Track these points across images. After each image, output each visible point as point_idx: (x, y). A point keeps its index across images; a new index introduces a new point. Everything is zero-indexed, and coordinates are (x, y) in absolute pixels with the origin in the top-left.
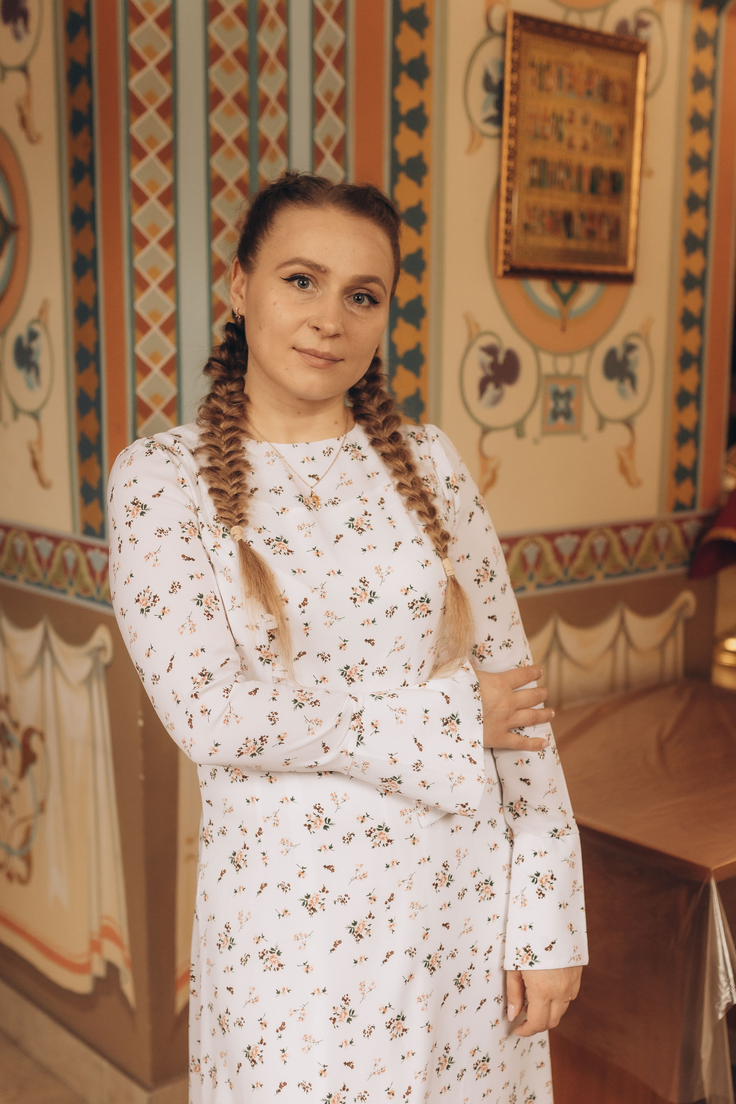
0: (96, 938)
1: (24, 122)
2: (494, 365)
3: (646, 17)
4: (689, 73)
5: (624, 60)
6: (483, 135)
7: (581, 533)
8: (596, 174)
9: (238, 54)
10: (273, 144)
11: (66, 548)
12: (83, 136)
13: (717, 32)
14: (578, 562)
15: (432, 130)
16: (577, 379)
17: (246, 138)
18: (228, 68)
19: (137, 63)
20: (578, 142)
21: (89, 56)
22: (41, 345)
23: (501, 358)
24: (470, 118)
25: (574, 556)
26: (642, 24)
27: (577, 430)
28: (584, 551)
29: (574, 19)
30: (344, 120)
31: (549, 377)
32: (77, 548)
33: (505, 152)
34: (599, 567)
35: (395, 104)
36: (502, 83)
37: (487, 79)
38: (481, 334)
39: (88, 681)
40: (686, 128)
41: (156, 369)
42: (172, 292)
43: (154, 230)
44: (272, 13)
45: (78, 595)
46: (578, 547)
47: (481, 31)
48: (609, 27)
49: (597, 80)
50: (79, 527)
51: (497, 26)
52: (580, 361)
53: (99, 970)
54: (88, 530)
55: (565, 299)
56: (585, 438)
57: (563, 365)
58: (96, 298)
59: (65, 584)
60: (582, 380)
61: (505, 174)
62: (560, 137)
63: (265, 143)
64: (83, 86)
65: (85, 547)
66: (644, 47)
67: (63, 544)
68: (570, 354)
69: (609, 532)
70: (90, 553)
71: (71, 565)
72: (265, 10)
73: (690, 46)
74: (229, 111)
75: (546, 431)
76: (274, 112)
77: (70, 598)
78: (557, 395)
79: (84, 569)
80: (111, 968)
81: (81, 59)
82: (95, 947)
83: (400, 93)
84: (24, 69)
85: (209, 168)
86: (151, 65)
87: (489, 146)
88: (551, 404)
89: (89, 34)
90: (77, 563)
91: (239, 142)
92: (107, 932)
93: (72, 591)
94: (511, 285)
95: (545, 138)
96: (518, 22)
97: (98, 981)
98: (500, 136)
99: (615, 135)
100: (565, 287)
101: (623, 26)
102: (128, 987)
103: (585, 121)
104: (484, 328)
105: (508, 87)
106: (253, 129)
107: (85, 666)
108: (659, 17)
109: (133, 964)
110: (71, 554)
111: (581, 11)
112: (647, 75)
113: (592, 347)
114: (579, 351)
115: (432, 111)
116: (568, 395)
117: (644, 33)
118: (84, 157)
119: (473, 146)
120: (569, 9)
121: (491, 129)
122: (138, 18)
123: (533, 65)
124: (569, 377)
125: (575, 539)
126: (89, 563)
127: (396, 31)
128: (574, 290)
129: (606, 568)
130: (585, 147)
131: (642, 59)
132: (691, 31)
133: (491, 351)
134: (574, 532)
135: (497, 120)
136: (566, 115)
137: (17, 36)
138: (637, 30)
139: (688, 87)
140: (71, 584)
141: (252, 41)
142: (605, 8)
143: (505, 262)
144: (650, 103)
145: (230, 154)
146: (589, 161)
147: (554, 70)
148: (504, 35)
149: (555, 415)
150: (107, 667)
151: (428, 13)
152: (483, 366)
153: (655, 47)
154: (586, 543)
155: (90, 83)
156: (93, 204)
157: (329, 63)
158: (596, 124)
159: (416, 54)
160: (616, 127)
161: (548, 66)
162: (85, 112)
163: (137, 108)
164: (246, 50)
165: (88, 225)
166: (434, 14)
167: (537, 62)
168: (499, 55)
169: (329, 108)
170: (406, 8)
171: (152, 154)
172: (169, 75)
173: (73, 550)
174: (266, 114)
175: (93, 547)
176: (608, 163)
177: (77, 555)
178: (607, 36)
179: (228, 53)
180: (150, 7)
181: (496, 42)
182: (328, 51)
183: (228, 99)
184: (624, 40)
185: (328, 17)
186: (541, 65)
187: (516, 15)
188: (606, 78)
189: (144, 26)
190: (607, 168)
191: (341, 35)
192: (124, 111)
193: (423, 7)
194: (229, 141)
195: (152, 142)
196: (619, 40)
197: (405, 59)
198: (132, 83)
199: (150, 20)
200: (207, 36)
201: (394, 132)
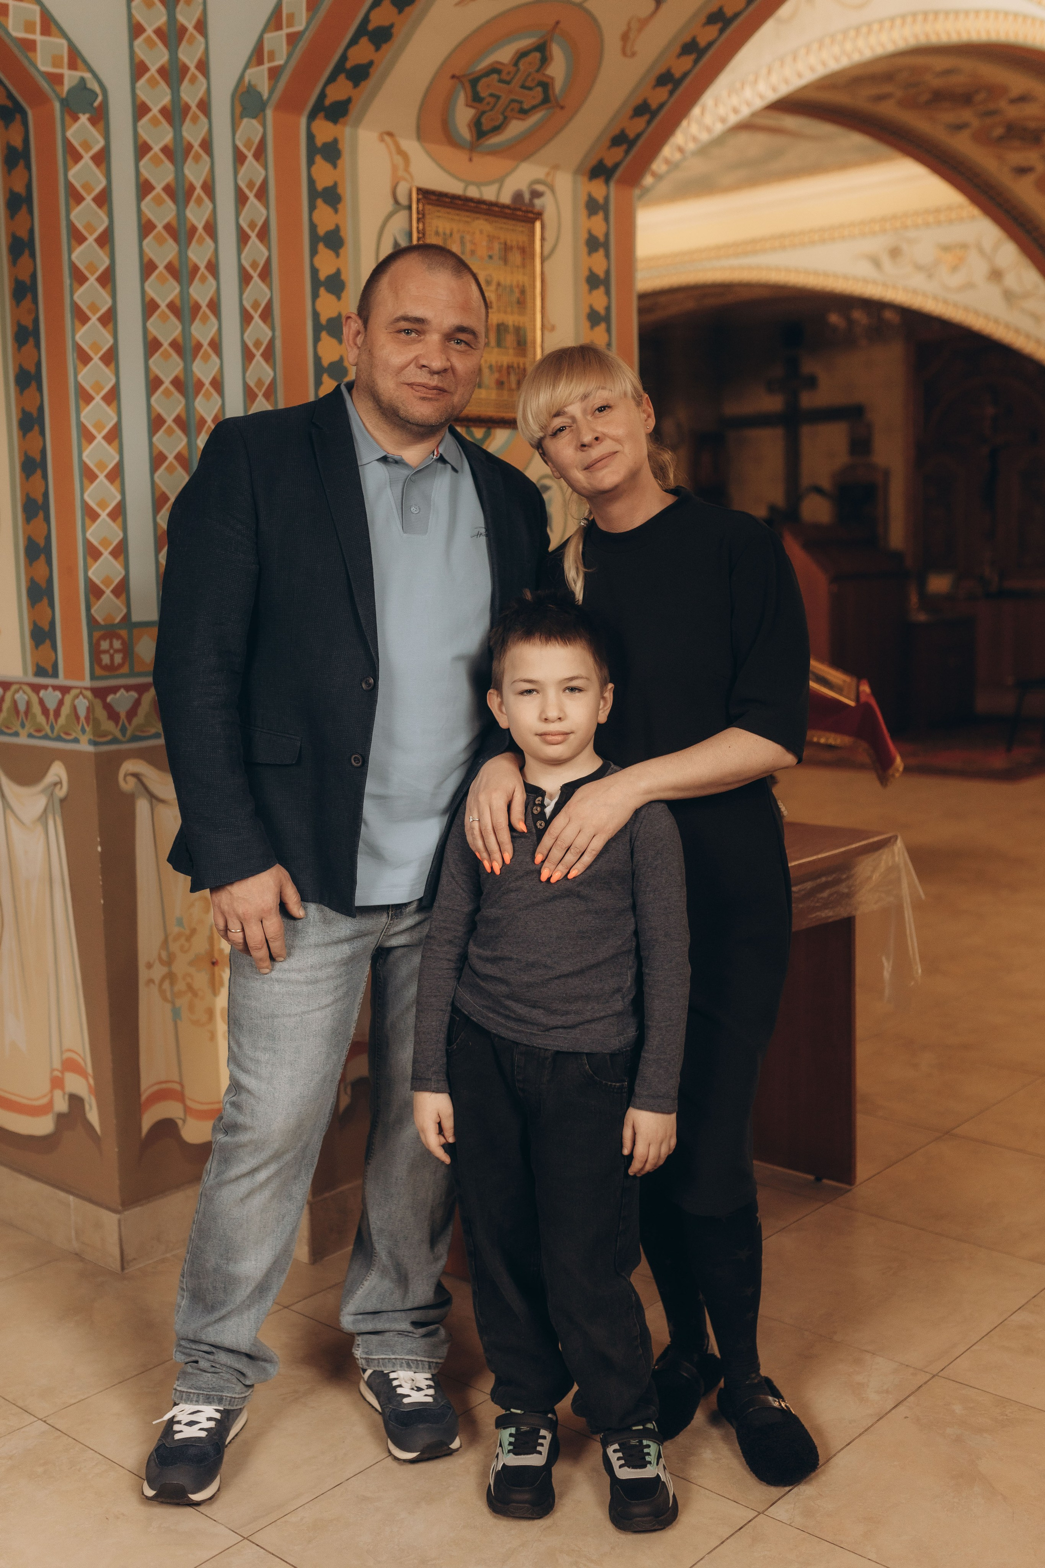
0: (57, 1073)
3: (540, 188)
4: (584, 236)
5: (521, 227)
8: (502, 329)
9: (168, 227)
10: (204, 308)
11: (17, 691)
12: (27, 303)
13: (607, 198)
17: (178, 302)
18: (160, 240)
19: (78, 237)
21: (31, 231)
26: (535, 194)
29: (473, 192)
30: (270, 286)
32: (28, 689)
35: (314, 272)
39: (43, 818)
40: (585, 287)
41: (104, 515)
42: (116, 443)
43: (98, 387)
44: (199, 191)
45: (30, 736)
47: (389, 206)
48: (506, 198)
49: (496, 246)
50: (30, 670)
51: (403, 201)
53: (61, 1105)
54: (40, 671)
58: (43, 452)
59: (17, 727)
63: (196, 307)
64: (25, 257)
65: (36, 688)
66: (539, 215)
67: (14, 688)
70: (42, 693)
71: (22, 707)
72: (192, 188)
73: (583, 212)
74: (161, 279)
76: (203, 279)
77: (23, 740)
79: (37, 709)
80: (75, 1101)
81: (23, 234)
82: (57, 1083)
83: (318, 262)
85: (145, 330)
86: (91, 239)
89: (31, 212)
90: (28, 704)
91: (171, 306)
92: (70, 1065)
93: (23, 733)
96: (420, 197)
97: (61, 1118)
99: (517, 294)
100: (478, 433)
101: (518, 196)
102: (93, 1116)
106: (184, 294)
107: (41, 802)
108: (552, 189)
109: (97, 1091)
110: (21, 698)
111: (479, 185)
112: (543, 239)
115: (348, 276)
117: (538, 202)
118: (28, 322)
120: (468, 183)
122: (79, 199)
123: (437, 234)
126: (41, 702)
127: (312, 208)
128: (487, 435)
131: (538, 225)
132: (583, 199)
138: (531, 200)
139: (584, 250)
140: (23, 726)
141: (181, 215)
142: (501, 181)
144: (546, 264)
145: (164, 318)
147: (456, 237)
148: (410, 208)
150: (62, 801)
151: (340, 190)
153: (549, 214)
155: (33, 255)
156: (38, 365)
157: (253, 236)
158: (499, 284)
159: (332, 227)
160: (518, 286)
161: (451, 234)
162: (28, 282)
163: (79, 278)
164: (175, 224)
165: (34, 385)
166: (346, 191)
167: (441, 230)
168: (406, 226)
169: (255, 275)
170: (320, 186)
171: (94, 319)
172: (107, 247)
173: (24, 692)
174: (196, 281)
175: (45, 687)
176: (511, 320)
177: (29, 697)
178: (504, 206)
179: (160, 227)
180: (88, 187)
181: (403, 215)
182: (252, 225)
183: (161, 268)
184: (520, 210)
185: (251, 196)
186: (445, 234)
187: (420, 190)
188: (505, 244)
189: (84, 204)
190: (510, 323)
191: (264, 211)
192: (67, 281)
193: (335, 185)
194: (163, 306)
195: (94, 308)
196: (515, 209)
197: (321, 231)
198: (74, 256)
199: (89, 199)
200: (140, 212)
201: (315, 295)
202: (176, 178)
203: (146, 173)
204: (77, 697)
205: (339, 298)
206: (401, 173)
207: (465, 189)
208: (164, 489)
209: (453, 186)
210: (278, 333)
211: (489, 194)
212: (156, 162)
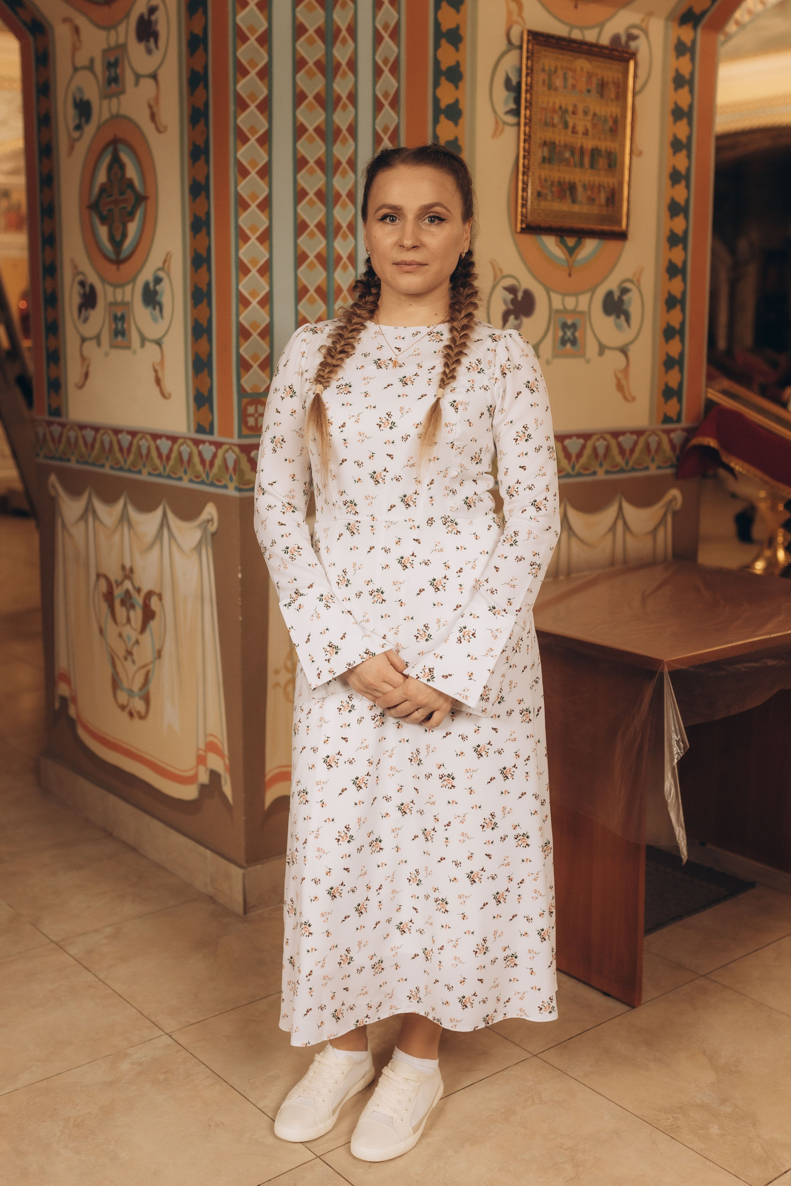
0: (201, 752)
1: (153, 117)
2: (514, 301)
3: (635, 32)
4: (671, 74)
5: (617, 66)
6: (505, 123)
7: (586, 436)
8: (595, 153)
9: (318, 64)
10: (344, 132)
11: (182, 444)
12: (200, 126)
13: (694, 42)
14: (583, 460)
15: (465, 120)
16: (582, 313)
17: (323, 127)
18: (311, 74)
19: (242, 71)
20: (580, 129)
21: (206, 67)
22: (164, 288)
23: (520, 295)
24: (494, 111)
25: (579, 455)
26: (632, 37)
27: (581, 354)
28: (588, 452)
29: (576, 35)
30: (398, 114)
31: (558, 311)
32: (190, 443)
33: (522, 137)
34: (601, 465)
35: (436, 101)
36: (519, 84)
37: (508, 80)
38: (503, 277)
39: (198, 548)
40: (670, 118)
41: (254, 303)
42: (267, 243)
43: (254, 197)
44: (344, 33)
45: (191, 481)
46: (583, 447)
47: (503, 45)
48: (605, 40)
49: (594, 81)
50: (193, 428)
51: (516, 41)
52: (584, 300)
53: (204, 778)
54: (200, 429)
55: (571, 251)
56: (588, 361)
57: (570, 303)
58: (209, 250)
59: (181, 474)
60: (586, 315)
61: (522, 153)
62: (566, 125)
63: (338, 131)
64: (201, 88)
65: (197, 443)
66: (633, 55)
67: (180, 441)
68: (576, 294)
69: (608, 437)
70: (201, 447)
71: (185, 457)
72: (339, 30)
73: (672, 54)
74: (310, 107)
75: (556, 355)
76: (345, 107)
77: (185, 484)
78: (565, 326)
79: (196, 459)
80: (214, 775)
81: (199, 69)
82: (201, 760)
83: (439, 93)
84: (154, 77)
85: (295, 150)
86: (253, 73)
87: (510, 133)
88: (560, 333)
89: (206, 50)
90: (190, 455)
91: (318, 130)
92: (211, 747)
93: (186, 478)
94: (527, 239)
95: (554, 126)
96: (530, 38)
97: (203, 788)
98: (518, 124)
99: (610, 123)
100: (571, 242)
101: (616, 39)
102: (227, 789)
103: (586, 113)
104: (505, 273)
105: (524, 87)
106: (329, 120)
107: (197, 535)
108: (646, 32)
109: (231, 770)
110: (185, 449)
111: (582, 28)
112: (635, 76)
113: (593, 290)
114: (583, 292)
115: (465, 106)
116: (574, 326)
117: (633, 44)
118: (200, 142)
119: (497, 132)
120: (572, 27)
121: (511, 119)
122: (244, 39)
123: (543, 70)
124: (574, 312)
125: (581, 441)
126: (200, 454)
127: (437, 46)
128: (578, 244)
129: (606, 466)
130: (586, 133)
131: (632, 64)
132: (673, 41)
133: (512, 290)
134: (579, 436)
135: (516, 112)
136: (570, 109)
137: (149, 52)
138: (627, 42)
139: (671, 85)
140: (186, 472)
141: (329, 53)
142: (601, 26)
143: (522, 222)
144: (637, 98)
145: (311, 140)
146: (589, 144)
147: (560, 73)
148: (521, 47)
149: (564, 342)
150: (213, 535)
151: (461, 32)
152: (505, 301)
153: (642, 56)
154: (590, 444)
155: (206, 87)
156: (207, 178)
157: (386, 70)
158: (595, 115)
159: (452, 63)
160: (611, 116)
161: (556, 71)
162: (202, 107)
163: (242, 105)
164: (323, 61)
165: (203, 194)
166: (467, 33)
167: (547, 68)
168: (516, 62)
169: (386, 104)
170: (444, 28)
171: (253, 140)
172: (266, 80)
173: (188, 445)
174: (339, 109)
175: (204, 442)
176: (604, 145)
177: (191, 449)
178: (603, 47)
179: (311, 63)
180: (252, 29)
181: (515, 53)
182: (386, 61)
183: (310, 98)
184: (617, 50)
185: (386, 36)
186: (550, 70)
187: (530, 32)
188: (602, 80)
189: (248, 44)
190: (603, 149)
191: (396, 49)
192: (232, 108)
193: (458, 28)
194: (311, 129)
195: (253, 130)
196: (613, 50)
197: (444, 67)
198: (238, 87)
199: (252, 39)
200: (295, 51)
201: (436, 121)
202: (326, 21)
203: (301, 18)
204: (227, 451)
205: (456, 124)
206: (515, 17)
207: (570, 32)
208: (305, 282)
209: (559, 29)
211: (590, 36)
212: (310, 8)
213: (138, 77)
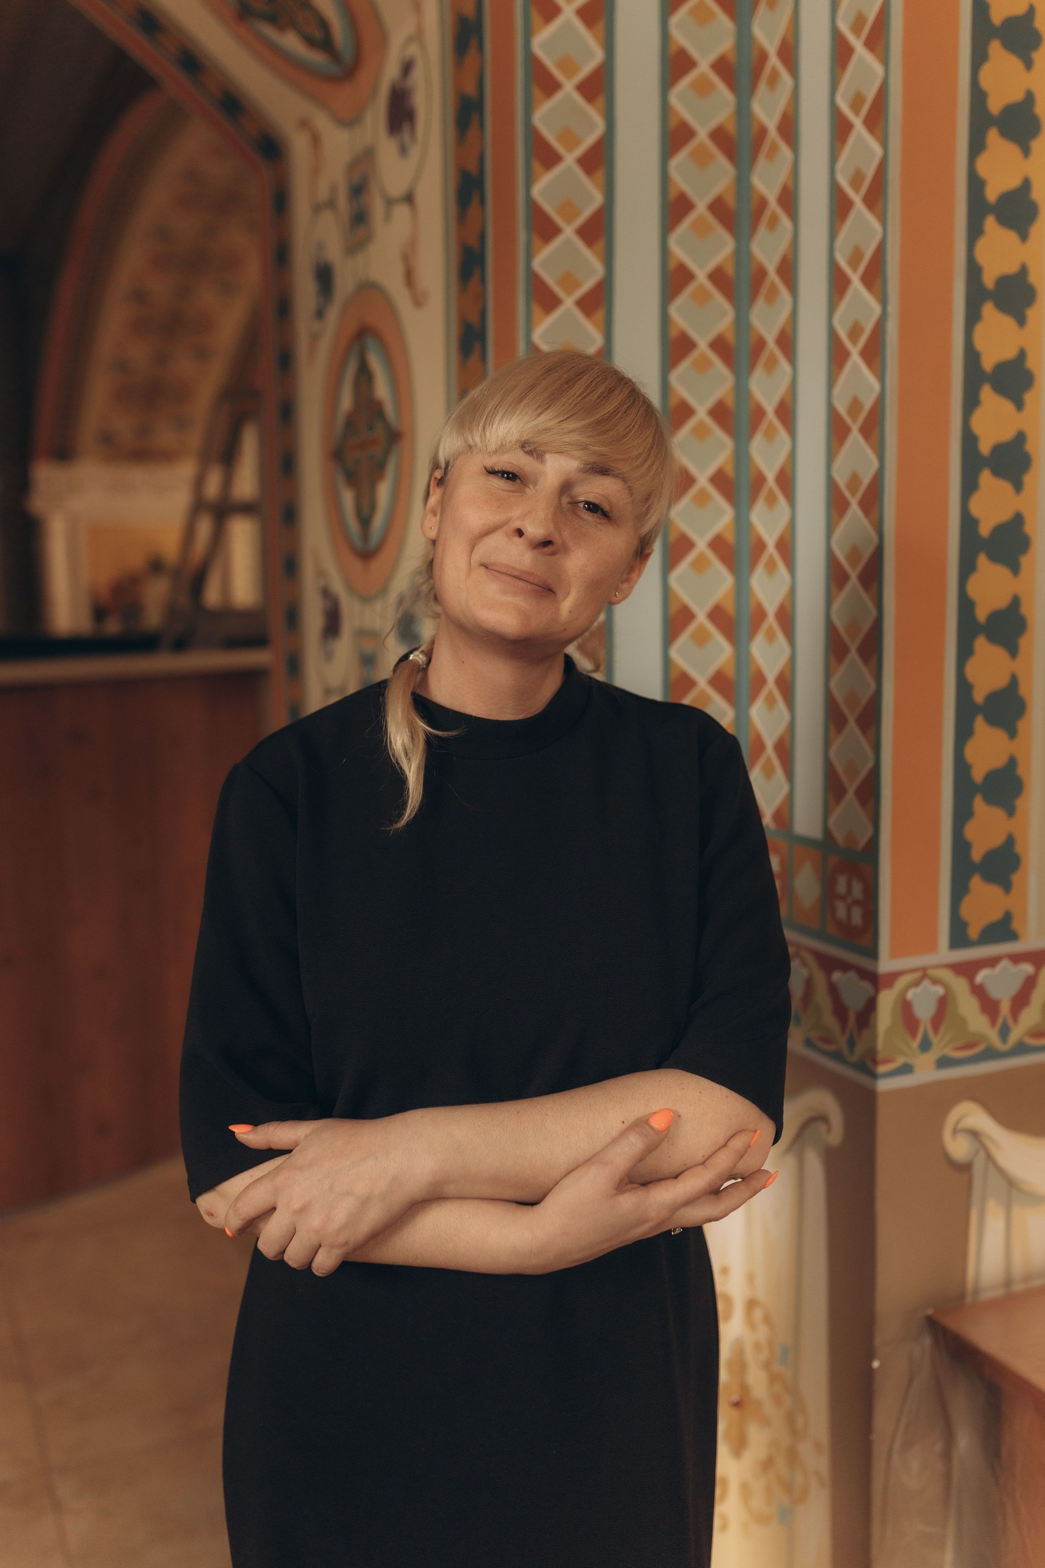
1: (409, 277)
9: (719, 135)
10: (772, 275)
12: (474, 284)
17: (729, 269)
18: (701, 159)
19: (546, 157)
21: (482, 161)
30: (883, 220)
35: (976, 184)
44: (774, 60)
63: (760, 276)
64: (475, 204)
72: (763, 56)
74: (701, 229)
76: (774, 222)
81: (472, 165)
83: (983, 166)
84: (410, 198)
85: (665, 320)
86: (570, 159)
89: (482, 126)
91: (717, 276)
106: (741, 254)
118: (474, 316)
122: (550, 86)
137: (404, 151)
141: (743, 112)
145: (702, 297)
151: (1039, 23)
155: (482, 202)
157: (858, 122)
159: (1017, 96)
162: (476, 246)
163: (544, 230)
164: (731, 128)
169: (857, 199)
170: (998, 16)
171: (569, 303)
172: (600, 175)
174: (762, 229)
179: (702, 134)
180: (568, 65)
182: (857, 103)
183: (701, 207)
185: (859, 45)
189: (558, 97)
191: (879, 71)
192: (522, 236)
193: (1029, 14)
194: (701, 276)
195: (569, 282)
197: (996, 106)
198: (537, 191)
199: (569, 87)
200: (665, 108)
201: (975, 231)
202: (737, 42)
203: (679, 38)
205: (1024, 236)
208: (687, 603)
210: (893, 308)
212: (701, 15)
213: (390, 202)
